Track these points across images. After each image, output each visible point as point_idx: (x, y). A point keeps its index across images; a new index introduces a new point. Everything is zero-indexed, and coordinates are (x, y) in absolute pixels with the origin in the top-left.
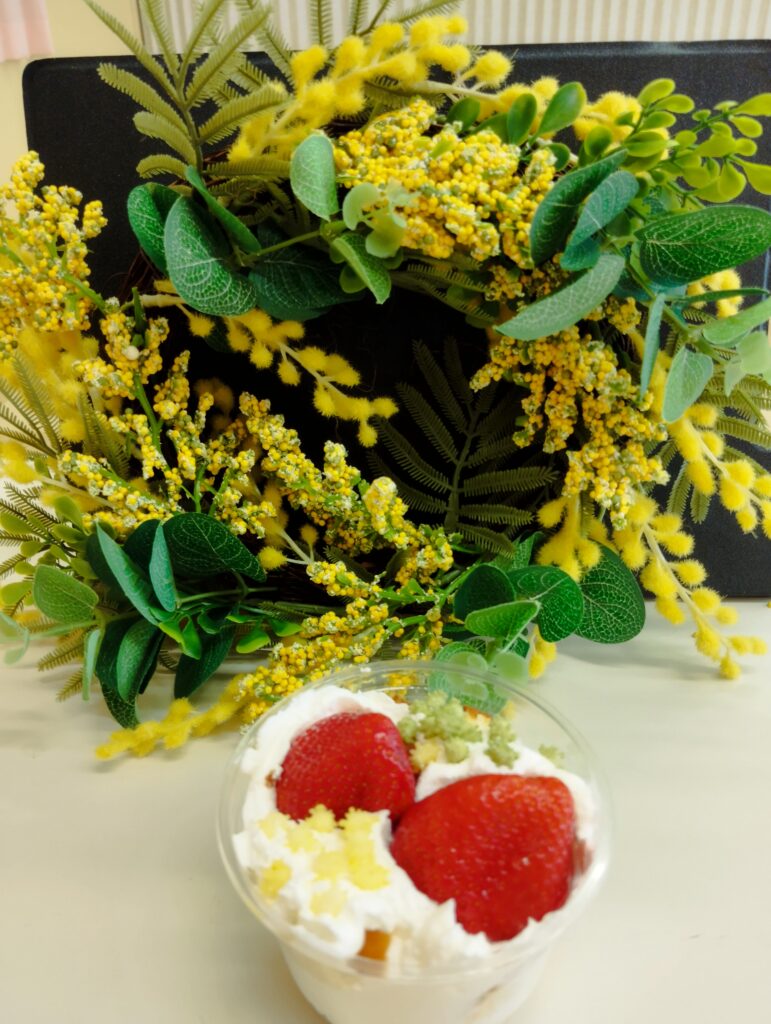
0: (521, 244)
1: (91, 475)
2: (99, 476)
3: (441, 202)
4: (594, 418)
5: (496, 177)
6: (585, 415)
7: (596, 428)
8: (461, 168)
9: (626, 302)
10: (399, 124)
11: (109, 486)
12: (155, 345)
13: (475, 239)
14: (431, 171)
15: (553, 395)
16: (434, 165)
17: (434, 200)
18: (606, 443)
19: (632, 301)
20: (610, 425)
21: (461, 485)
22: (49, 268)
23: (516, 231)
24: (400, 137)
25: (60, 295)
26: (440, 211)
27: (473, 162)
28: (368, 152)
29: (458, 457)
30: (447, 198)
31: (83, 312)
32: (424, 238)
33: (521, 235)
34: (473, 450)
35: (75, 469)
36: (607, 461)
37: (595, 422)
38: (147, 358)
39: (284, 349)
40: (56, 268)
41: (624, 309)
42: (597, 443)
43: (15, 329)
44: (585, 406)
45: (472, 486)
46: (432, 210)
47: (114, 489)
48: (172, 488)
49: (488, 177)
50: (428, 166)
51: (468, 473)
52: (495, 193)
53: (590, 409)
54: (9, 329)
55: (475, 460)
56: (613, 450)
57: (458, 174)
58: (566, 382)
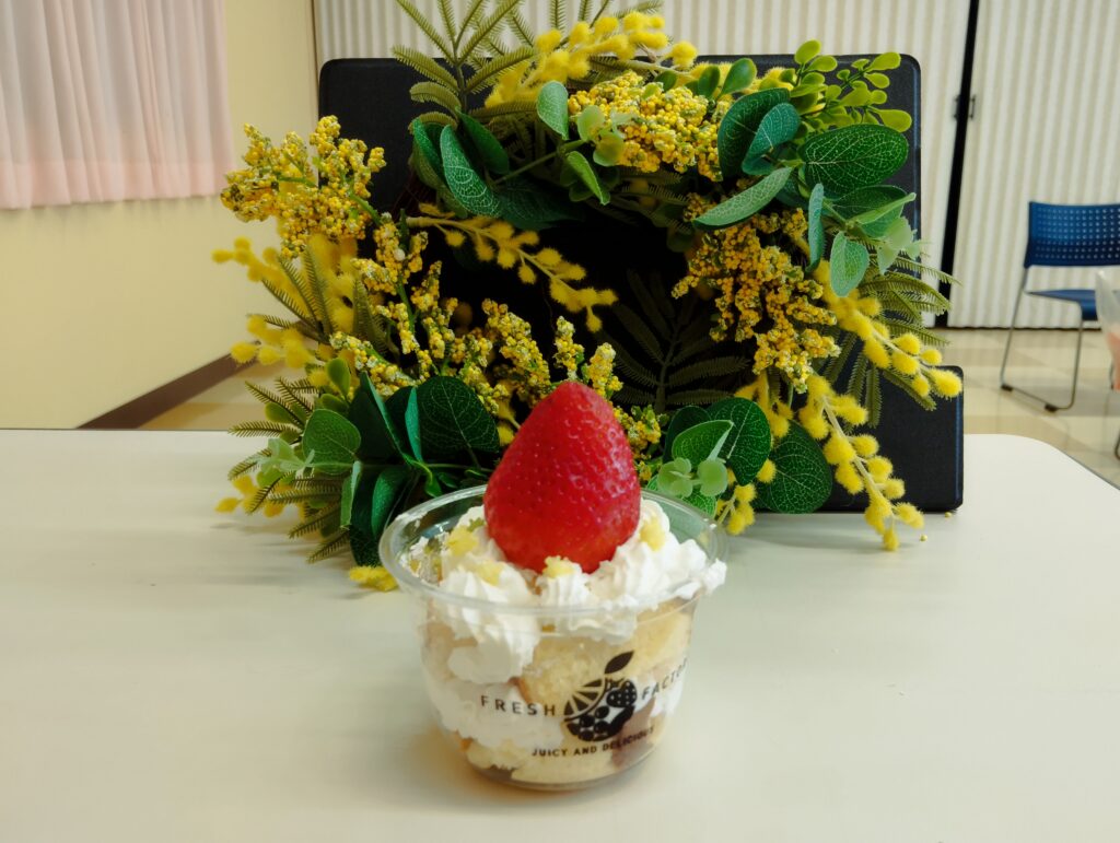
0: (711, 163)
1: (358, 351)
2: (364, 353)
3: (650, 129)
4: (776, 308)
5: (690, 115)
6: (768, 307)
7: (778, 316)
8: (664, 108)
9: (796, 212)
10: (617, 84)
11: (372, 361)
12: (417, 250)
13: (677, 154)
14: (642, 109)
15: (741, 291)
16: (644, 104)
17: (644, 128)
18: (786, 327)
19: (800, 210)
20: (789, 312)
21: (666, 380)
22: (339, 188)
23: (707, 154)
24: (617, 92)
25: (345, 207)
26: (648, 137)
27: (673, 103)
28: (593, 102)
29: (664, 359)
30: (654, 125)
31: (362, 222)
32: (638, 157)
33: (712, 156)
34: (676, 354)
35: (346, 344)
36: (789, 340)
37: (776, 312)
38: (410, 261)
39: (523, 255)
40: (345, 188)
41: (795, 217)
42: (780, 326)
43: (305, 235)
44: (768, 299)
45: (675, 379)
46: (643, 136)
47: (376, 364)
48: (424, 366)
49: (684, 115)
50: (639, 105)
51: (671, 370)
52: (690, 126)
53: (772, 302)
54: (300, 235)
55: (678, 359)
56: (792, 331)
57: (662, 111)
58: (751, 281)
